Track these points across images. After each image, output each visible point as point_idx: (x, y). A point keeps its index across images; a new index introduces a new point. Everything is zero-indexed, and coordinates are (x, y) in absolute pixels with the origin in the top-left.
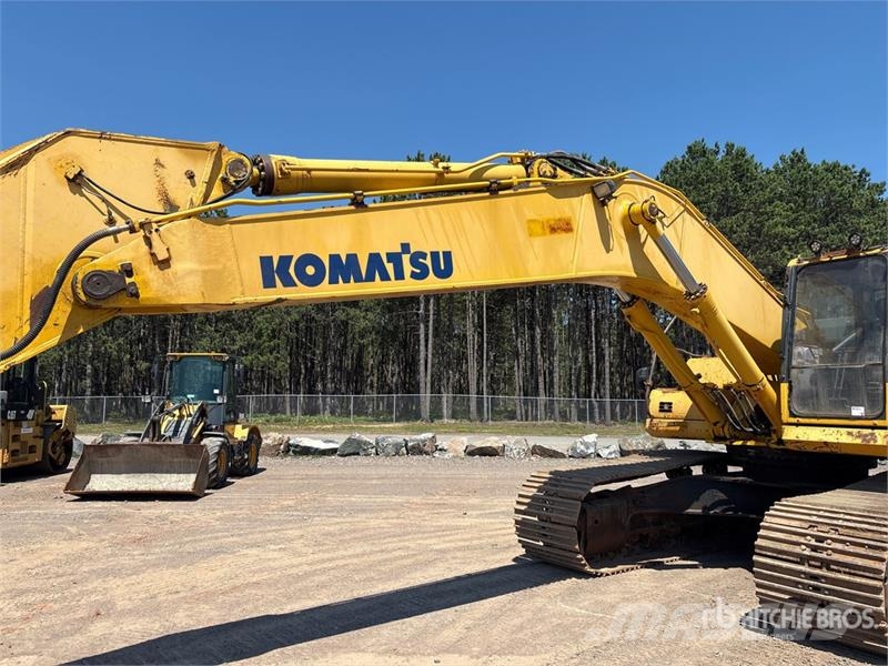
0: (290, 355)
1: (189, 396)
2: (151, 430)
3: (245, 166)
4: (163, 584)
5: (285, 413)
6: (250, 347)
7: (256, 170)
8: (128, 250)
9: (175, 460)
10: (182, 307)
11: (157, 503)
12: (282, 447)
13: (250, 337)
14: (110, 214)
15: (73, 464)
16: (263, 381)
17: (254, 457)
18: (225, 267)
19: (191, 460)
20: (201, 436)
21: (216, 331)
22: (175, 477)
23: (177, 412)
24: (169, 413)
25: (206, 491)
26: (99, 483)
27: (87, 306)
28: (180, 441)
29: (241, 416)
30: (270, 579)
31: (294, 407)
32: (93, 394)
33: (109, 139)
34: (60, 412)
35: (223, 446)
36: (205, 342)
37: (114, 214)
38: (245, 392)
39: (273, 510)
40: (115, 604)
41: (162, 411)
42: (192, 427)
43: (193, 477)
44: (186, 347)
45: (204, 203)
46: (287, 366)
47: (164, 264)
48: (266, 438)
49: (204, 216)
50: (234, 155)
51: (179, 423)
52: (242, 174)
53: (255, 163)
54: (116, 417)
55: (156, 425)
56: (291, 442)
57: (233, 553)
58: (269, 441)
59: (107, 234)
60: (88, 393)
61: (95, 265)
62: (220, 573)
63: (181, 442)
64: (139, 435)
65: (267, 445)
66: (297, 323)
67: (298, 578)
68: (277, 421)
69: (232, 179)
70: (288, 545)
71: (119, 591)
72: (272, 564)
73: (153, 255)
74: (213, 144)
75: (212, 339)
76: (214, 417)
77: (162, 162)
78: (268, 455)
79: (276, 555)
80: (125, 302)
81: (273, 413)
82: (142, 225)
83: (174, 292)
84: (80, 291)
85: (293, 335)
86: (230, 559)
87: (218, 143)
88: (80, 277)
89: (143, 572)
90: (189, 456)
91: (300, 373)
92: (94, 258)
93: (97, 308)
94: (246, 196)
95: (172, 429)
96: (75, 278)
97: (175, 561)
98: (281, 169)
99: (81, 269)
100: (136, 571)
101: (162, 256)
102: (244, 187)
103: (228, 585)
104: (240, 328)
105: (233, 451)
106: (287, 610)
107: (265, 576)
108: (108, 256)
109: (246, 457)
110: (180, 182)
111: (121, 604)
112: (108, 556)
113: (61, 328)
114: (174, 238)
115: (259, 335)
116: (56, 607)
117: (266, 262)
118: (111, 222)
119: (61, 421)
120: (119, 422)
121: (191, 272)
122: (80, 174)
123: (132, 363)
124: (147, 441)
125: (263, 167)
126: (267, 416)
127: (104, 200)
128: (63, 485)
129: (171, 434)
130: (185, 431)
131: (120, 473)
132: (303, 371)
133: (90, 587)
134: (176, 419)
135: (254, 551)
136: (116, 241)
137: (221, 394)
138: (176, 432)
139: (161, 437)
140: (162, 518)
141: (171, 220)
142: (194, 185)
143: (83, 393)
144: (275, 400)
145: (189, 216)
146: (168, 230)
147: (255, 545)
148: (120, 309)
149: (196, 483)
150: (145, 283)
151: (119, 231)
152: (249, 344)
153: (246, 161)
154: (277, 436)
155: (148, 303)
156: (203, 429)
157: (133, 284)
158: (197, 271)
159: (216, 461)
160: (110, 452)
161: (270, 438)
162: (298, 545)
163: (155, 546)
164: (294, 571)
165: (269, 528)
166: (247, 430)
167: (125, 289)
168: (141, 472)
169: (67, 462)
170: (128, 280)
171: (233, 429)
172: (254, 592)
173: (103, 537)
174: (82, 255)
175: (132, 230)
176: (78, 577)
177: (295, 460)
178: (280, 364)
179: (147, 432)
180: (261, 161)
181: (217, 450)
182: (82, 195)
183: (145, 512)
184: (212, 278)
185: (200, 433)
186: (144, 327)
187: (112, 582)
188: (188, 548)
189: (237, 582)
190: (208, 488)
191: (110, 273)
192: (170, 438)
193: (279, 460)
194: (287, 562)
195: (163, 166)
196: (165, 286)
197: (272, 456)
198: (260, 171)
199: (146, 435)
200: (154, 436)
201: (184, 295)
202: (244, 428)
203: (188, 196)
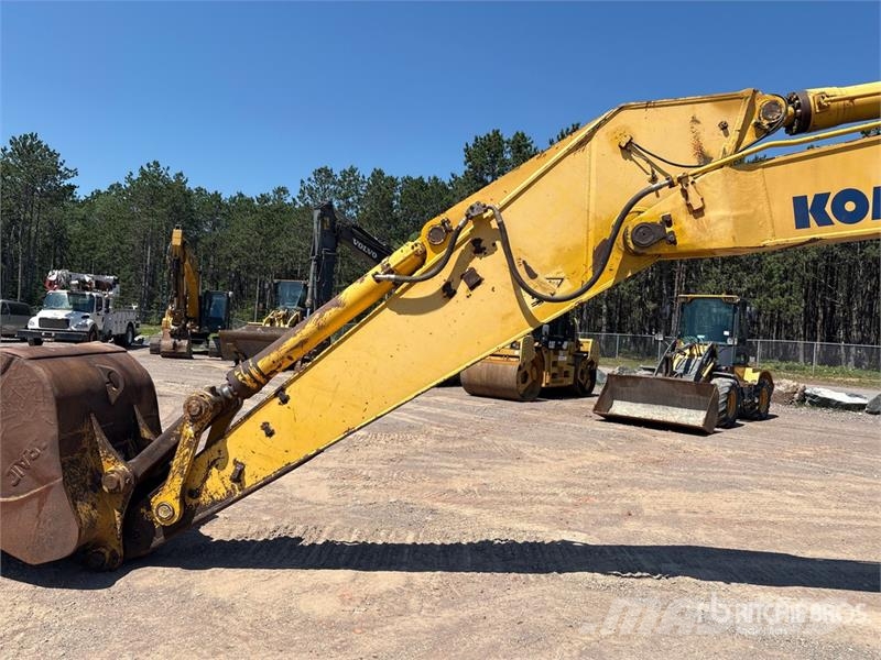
0: (805, 297)
1: (699, 337)
2: (664, 366)
3: (780, 107)
4: (682, 503)
5: (798, 361)
6: (758, 289)
7: (791, 109)
8: (668, 203)
9: (687, 396)
10: (712, 251)
11: (670, 433)
12: (797, 395)
13: (760, 278)
14: (653, 173)
15: (597, 390)
16: (771, 326)
17: (765, 403)
18: (756, 211)
19: (701, 398)
20: (711, 376)
21: (722, 273)
22: (685, 412)
23: (687, 351)
24: (680, 352)
25: (716, 429)
26: (620, 408)
27: (635, 254)
28: (690, 378)
29: (752, 359)
30: (788, 522)
31: (809, 356)
32: (608, 331)
33: (654, 107)
34: (587, 345)
35: (733, 387)
36: (711, 284)
37: (656, 172)
38: (752, 336)
39: (789, 458)
40: (642, 510)
41: (673, 349)
42: (702, 366)
43: (703, 414)
44: (691, 290)
45: (736, 151)
46: (802, 310)
47: (698, 213)
48: (778, 385)
49: (737, 164)
50: (769, 98)
51: (689, 362)
52: (775, 116)
53: (790, 102)
54: (626, 353)
55: (668, 361)
56: (807, 391)
57: (747, 490)
58: (781, 388)
59: (650, 191)
60: (604, 330)
61: (641, 219)
62: (736, 505)
63: (692, 380)
64: (653, 370)
65: (780, 392)
66: (815, 262)
67: (819, 528)
68: (787, 368)
69: (765, 123)
70: (807, 494)
71: (645, 500)
72: (789, 509)
73: (689, 205)
74: (747, 91)
75: (718, 281)
76: (724, 358)
77: (697, 118)
78: (780, 403)
79: (793, 501)
80: (665, 249)
81: (782, 359)
82: (680, 180)
83: (707, 238)
84: (630, 241)
85: (811, 275)
86: (743, 495)
87: (751, 90)
88: (630, 230)
89: (663, 489)
90: (699, 393)
91: (817, 318)
92: (640, 213)
93: (642, 254)
94: (781, 138)
95: (683, 366)
96: (626, 230)
97: (690, 485)
98: (819, 103)
99: (631, 222)
100: (657, 487)
101: (697, 205)
102: (778, 128)
103: (743, 518)
104: (747, 269)
105: (743, 394)
106: (809, 554)
107: (782, 518)
108: (651, 211)
109: (757, 401)
110: (713, 134)
111: (647, 511)
112: (633, 470)
113: (615, 273)
114: (708, 189)
115: (769, 277)
116: (597, 501)
117: (799, 202)
118: (654, 179)
119: (587, 353)
120: (629, 357)
121: (723, 219)
122: (630, 141)
123: (641, 304)
124: (660, 375)
125: (799, 104)
126: (776, 362)
127: (648, 161)
128: (593, 406)
129: (682, 371)
130: (696, 369)
131: (637, 402)
132: (821, 316)
133: (621, 492)
134: (687, 357)
135: (770, 493)
136: (658, 196)
137: (731, 336)
138: (686, 370)
139: (673, 373)
140: (678, 448)
141: (704, 172)
142: (727, 135)
143: (600, 330)
144: (785, 347)
145: (721, 166)
146: (703, 181)
147: (769, 487)
148: (660, 256)
149: (706, 420)
150: (682, 231)
151: (660, 187)
152: (757, 287)
153: (781, 102)
154: (792, 383)
155: (683, 249)
156: (713, 369)
157: (672, 232)
158: (729, 217)
159: (726, 402)
160: (630, 382)
161: (783, 384)
162: (819, 496)
163: (672, 470)
164: (816, 521)
165: (784, 474)
166: (757, 375)
167: (664, 238)
168: (656, 404)
169: (592, 388)
170: (668, 230)
171: (743, 372)
172: (770, 529)
173: (628, 454)
174: (633, 209)
175: (671, 185)
176: (611, 483)
177: (812, 411)
178: (793, 307)
179: (661, 367)
180: (797, 98)
181: (727, 390)
182: (632, 159)
183: (660, 439)
184: (741, 223)
185: (710, 373)
186: (652, 271)
187: (638, 492)
188: (701, 477)
189: (752, 517)
190: (717, 427)
191: (653, 224)
192: (681, 375)
193: (792, 409)
194: (806, 510)
195: (698, 122)
196: (699, 233)
197: (785, 403)
198: (795, 110)
199: (660, 370)
200: (667, 372)
201: (716, 241)
202: (754, 371)
203: (720, 146)
